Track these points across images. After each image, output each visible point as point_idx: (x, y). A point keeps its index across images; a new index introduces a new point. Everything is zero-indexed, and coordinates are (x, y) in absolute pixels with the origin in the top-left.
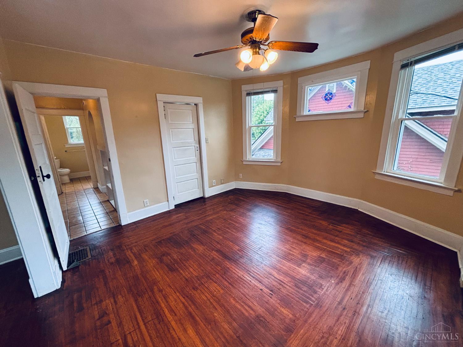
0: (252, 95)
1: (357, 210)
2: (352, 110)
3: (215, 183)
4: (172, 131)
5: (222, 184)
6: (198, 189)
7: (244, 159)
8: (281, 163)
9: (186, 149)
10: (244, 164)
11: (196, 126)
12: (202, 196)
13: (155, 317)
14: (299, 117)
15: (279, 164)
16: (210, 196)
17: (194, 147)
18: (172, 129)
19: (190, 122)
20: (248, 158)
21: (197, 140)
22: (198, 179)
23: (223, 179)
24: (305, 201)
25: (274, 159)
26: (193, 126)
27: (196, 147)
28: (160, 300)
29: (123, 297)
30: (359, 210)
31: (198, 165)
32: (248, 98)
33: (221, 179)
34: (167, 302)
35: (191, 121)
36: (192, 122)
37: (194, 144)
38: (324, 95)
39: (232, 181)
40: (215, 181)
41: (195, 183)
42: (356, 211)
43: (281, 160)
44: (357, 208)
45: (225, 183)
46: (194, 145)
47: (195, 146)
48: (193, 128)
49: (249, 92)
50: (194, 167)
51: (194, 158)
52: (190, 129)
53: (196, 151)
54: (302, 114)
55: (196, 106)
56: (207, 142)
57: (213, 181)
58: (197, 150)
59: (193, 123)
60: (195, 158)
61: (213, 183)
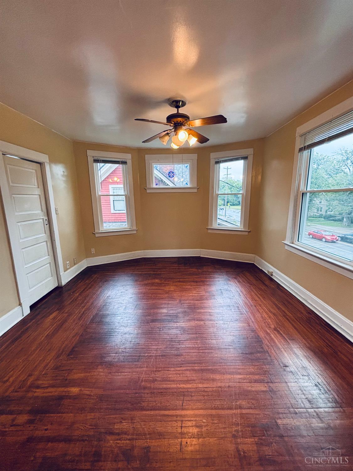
0: (100, 163)
1: (200, 256)
2: (189, 186)
3: (69, 265)
4: (14, 198)
5: (75, 264)
6: (52, 276)
7: (96, 231)
8: (137, 231)
10: (96, 236)
11: (43, 193)
12: (56, 285)
13: (182, 398)
14: (148, 189)
15: (135, 232)
16: (67, 282)
18: (14, 194)
19: (35, 187)
20: (101, 229)
21: (45, 211)
22: (51, 263)
23: (75, 258)
24: (164, 260)
25: (129, 228)
26: (38, 191)
27: (45, 220)
28: (165, 386)
29: (121, 422)
30: (201, 256)
31: (49, 244)
32: (95, 165)
33: (74, 258)
34: (173, 381)
35: (36, 184)
36: (37, 187)
37: (42, 216)
38: (168, 173)
39: (84, 259)
40: (68, 262)
41: (47, 269)
42: (199, 258)
43: (136, 228)
44: (199, 256)
45: (78, 263)
47: (43, 219)
48: (40, 195)
49: (96, 158)
50: (44, 247)
51: (43, 236)
52: (36, 196)
53: (45, 225)
54: (152, 187)
55: (40, 165)
56: (57, 213)
58: (47, 225)
59: (39, 188)
61: (67, 265)
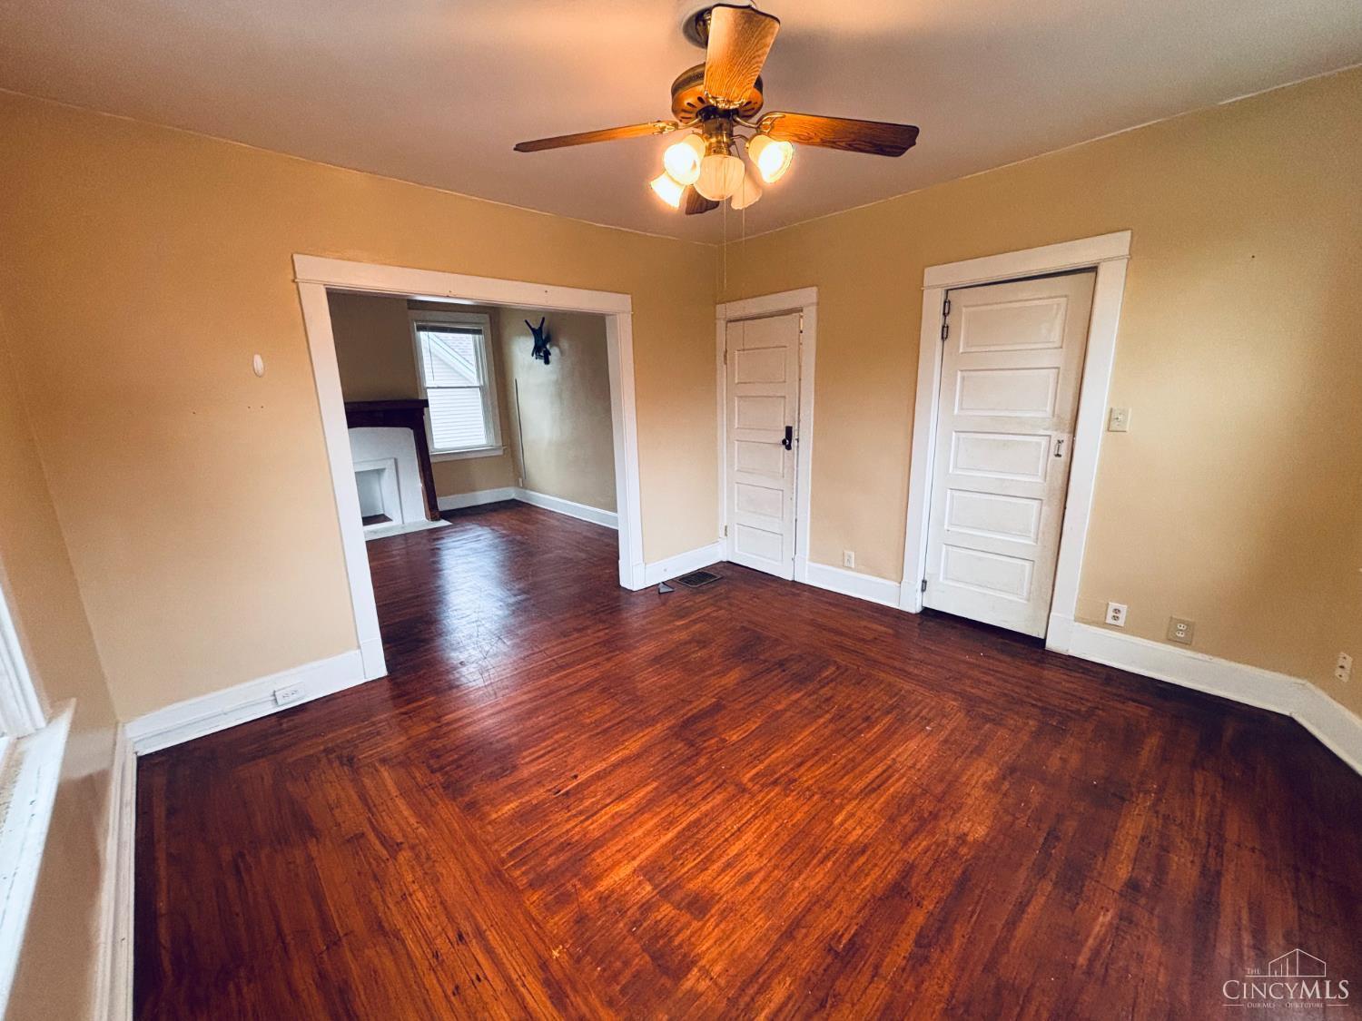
3: (1121, 616)
4: (963, 379)
6: (1028, 600)
9: (1005, 444)
11: (1077, 360)
12: (1035, 632)
16: (1073, 654)
17: (1044, 441)
18: (966, 370)
19: (1047, 346)
21: (1068, 417)
22: (1037, 565)
23: (1185, 623)
27: (1054, 442)
31: (1050, 511)
33: (1176, 617)
35: (1057, 338)
36: (1057, 345)
37: (1047, 429)
40: (1123, 608)
41: (1020, 574)
45: (1202, 651)
46: (1048, 433)
47: (1050, 436)
48: (1057, 369)
50: (1032, 515)
51: (1035, 480)
52: (1045, 372)
53: (1052, 457)
55: (1096, 274)
56: (1114, 426)
57: (1113, 605)
58: (1058, 456)
59: (1061, 347)
60: (1042, 481)
61: (1111, 613)
